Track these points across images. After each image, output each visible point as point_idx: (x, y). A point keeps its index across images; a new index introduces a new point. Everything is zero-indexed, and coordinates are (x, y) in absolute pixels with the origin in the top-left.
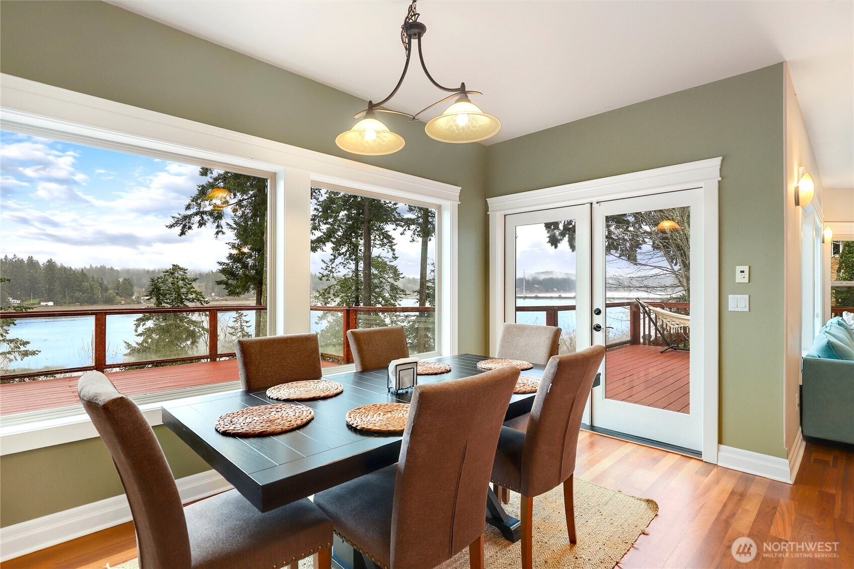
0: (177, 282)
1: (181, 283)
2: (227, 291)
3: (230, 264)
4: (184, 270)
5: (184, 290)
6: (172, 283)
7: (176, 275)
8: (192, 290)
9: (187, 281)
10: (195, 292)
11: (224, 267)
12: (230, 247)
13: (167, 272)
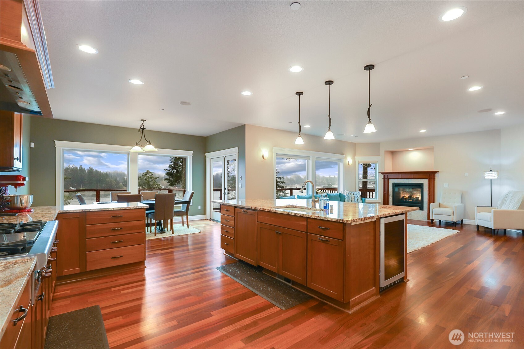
0: (148, 179)
1: (150, 180)
2: (169, 183)
3: (170, 170)
4: (152, 173)
5: (151, 183)
6: (146, 180)
7: (148, 175)
8: (155, 183)
9: (153, 178)
10: (157, 184)
11: (167, 171)
12: (170, 162)
13: (143, 174)
